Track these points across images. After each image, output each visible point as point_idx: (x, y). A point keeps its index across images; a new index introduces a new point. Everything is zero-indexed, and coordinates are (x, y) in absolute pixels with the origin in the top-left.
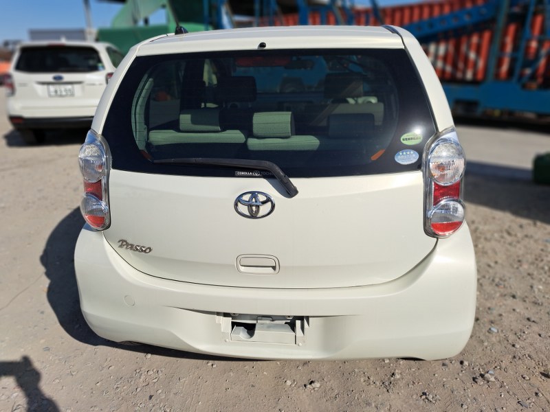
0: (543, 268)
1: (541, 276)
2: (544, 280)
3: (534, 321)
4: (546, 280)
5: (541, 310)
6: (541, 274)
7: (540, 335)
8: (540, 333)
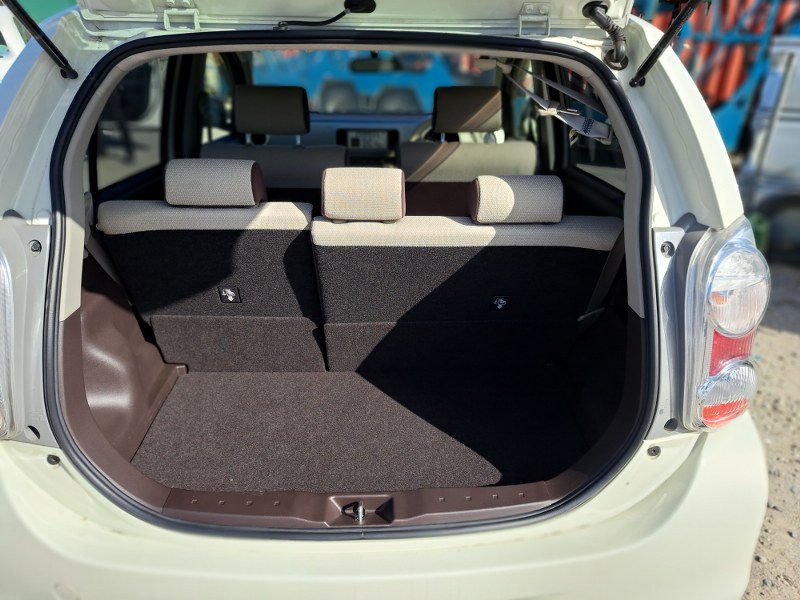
0: (763, 406)
1: (764, 421)
2: (769, 427)
3: (775, 508)
4: (773, 427)
5: (779, 485)
6: (763, 418)
7: (791, 534)
8: (791, 529)
